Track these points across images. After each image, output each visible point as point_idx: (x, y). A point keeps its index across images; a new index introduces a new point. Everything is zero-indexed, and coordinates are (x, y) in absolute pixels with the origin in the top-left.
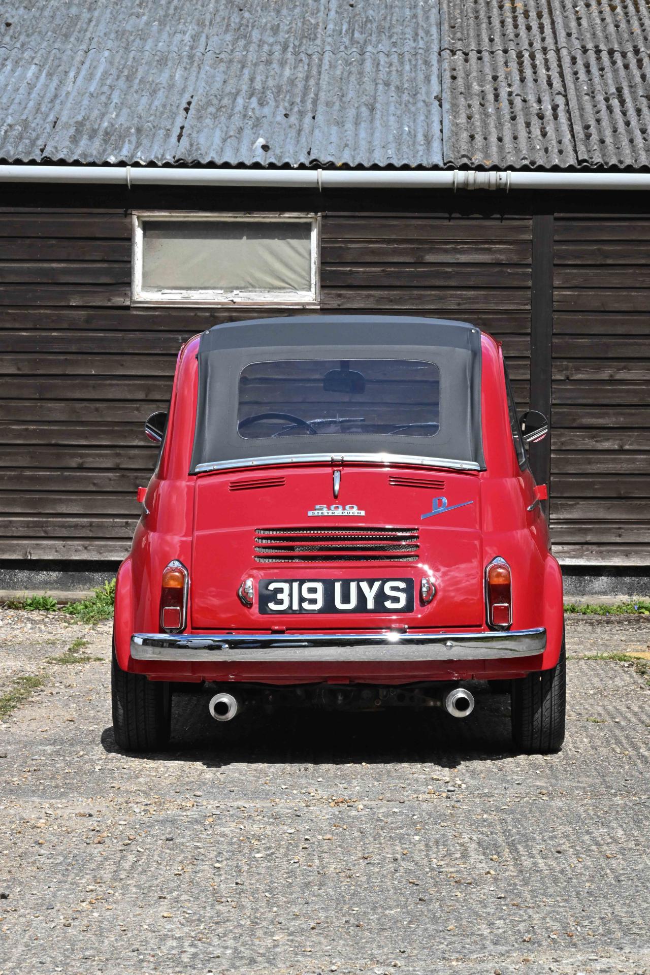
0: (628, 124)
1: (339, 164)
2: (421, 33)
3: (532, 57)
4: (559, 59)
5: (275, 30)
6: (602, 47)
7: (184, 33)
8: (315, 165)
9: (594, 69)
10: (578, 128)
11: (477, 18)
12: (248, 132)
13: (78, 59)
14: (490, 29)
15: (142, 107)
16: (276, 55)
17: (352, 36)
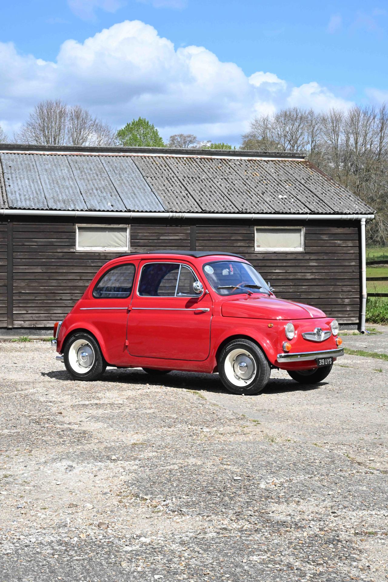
0: (210, 199)
1: (136, 211)
2: (135, 172)
3: (171, 179)
4: (179, 180)
5: (91, 169)
6: (189, 176)
7: (64, 170)
8: (129, 211)
9: (191, 183)
10: (198, 201)
11: (147, 166)
12: (104, 201)
13: (38, 177)
14: (153, 170)
15: (67, 193)
16: (96, 177)
17: (115, 172)
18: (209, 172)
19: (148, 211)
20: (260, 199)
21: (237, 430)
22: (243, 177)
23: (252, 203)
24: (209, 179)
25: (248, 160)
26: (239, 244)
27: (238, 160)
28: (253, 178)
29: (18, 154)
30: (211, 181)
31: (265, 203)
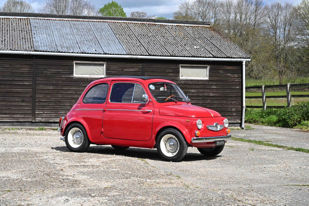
0: (153, 48)
1: (110, 54)
2: (109, 31)
3: (131, 36)
4: (136, 36)
5: (83, 29)
6: (141, 34)
7: (68, 29)
8: (106, 54)
9: (142, 38)
10: (146, 49)
11: (117, 28)
12: (90, 47)
13: (52, 33)
14: (120, 30)
15: (69, 43)
16: (86, 34)
17: (97, 31)
18: (153, 32)
19: (117, 54)
20: (183, 48)
21: (167, 181)
22: (174, 35)
23: (178, 51)
24: (153, 36)
25: (176, 26)
26: (170, 75)
27: (170, 25)
28: (179, 36)
29: (40, 19)
30: (155, 37)
31: (186, 51)
